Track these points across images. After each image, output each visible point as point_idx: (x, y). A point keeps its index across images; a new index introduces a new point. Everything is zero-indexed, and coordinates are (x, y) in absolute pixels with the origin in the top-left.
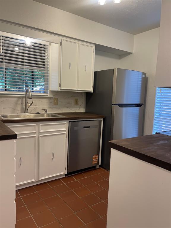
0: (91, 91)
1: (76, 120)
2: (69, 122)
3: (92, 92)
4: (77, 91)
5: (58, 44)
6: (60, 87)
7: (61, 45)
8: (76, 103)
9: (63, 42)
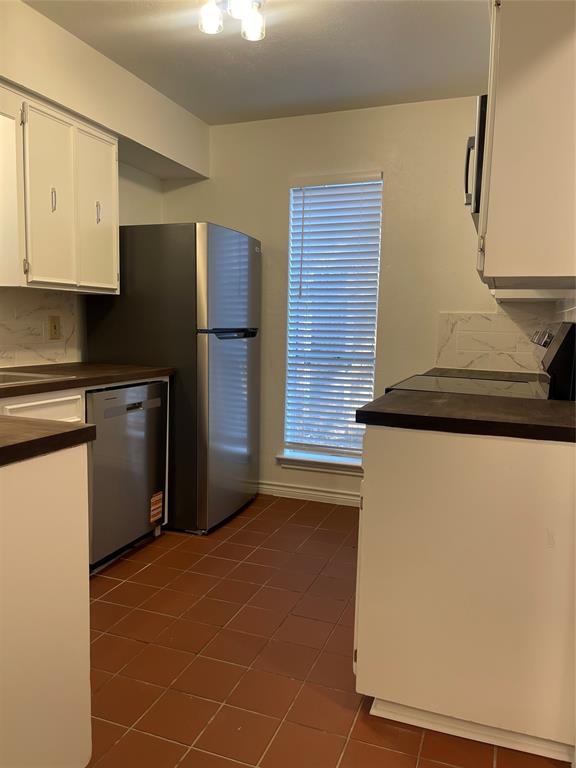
0: (114, 290)
1: (104, 387)
2: (87, 392)
3: (118, 293)
4: (75, 290)
5: (13, 118)
6: (26, 272)
7: (23, 123)
8: (55, 333)
9: (30, 115)
